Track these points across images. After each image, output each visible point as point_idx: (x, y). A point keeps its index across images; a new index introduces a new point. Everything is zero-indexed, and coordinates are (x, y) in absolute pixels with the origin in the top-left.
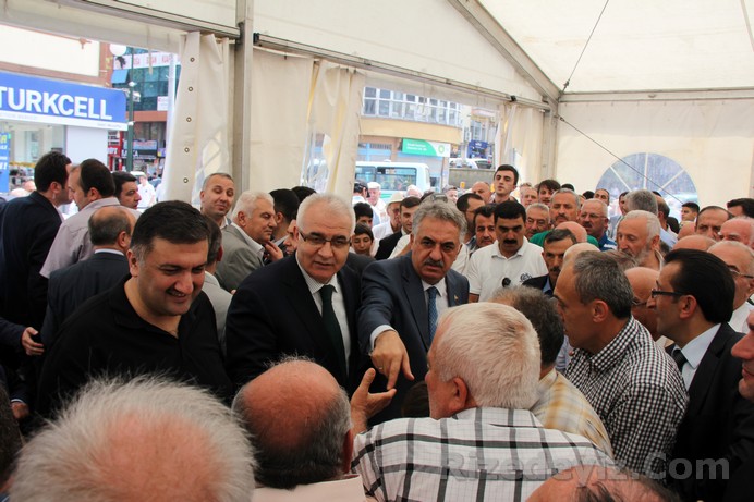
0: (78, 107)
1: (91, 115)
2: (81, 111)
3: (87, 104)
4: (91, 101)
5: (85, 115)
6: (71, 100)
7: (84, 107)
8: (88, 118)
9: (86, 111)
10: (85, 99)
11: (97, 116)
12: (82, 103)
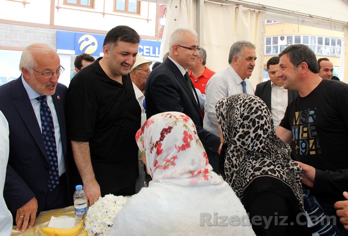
0: (145, 51)
1: (151, 54)
2: (147, 52)
3: (149, 49)
4: (151, 48)
5: (148, 55)
6: (142, 48)
7: (148, 51)
8: (150, 56)
9: (149, 53)
10: (148, 47)
11: (154, 55)
12: (147, 49)
